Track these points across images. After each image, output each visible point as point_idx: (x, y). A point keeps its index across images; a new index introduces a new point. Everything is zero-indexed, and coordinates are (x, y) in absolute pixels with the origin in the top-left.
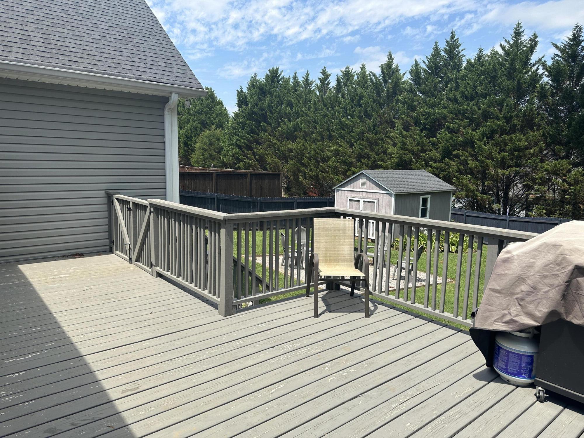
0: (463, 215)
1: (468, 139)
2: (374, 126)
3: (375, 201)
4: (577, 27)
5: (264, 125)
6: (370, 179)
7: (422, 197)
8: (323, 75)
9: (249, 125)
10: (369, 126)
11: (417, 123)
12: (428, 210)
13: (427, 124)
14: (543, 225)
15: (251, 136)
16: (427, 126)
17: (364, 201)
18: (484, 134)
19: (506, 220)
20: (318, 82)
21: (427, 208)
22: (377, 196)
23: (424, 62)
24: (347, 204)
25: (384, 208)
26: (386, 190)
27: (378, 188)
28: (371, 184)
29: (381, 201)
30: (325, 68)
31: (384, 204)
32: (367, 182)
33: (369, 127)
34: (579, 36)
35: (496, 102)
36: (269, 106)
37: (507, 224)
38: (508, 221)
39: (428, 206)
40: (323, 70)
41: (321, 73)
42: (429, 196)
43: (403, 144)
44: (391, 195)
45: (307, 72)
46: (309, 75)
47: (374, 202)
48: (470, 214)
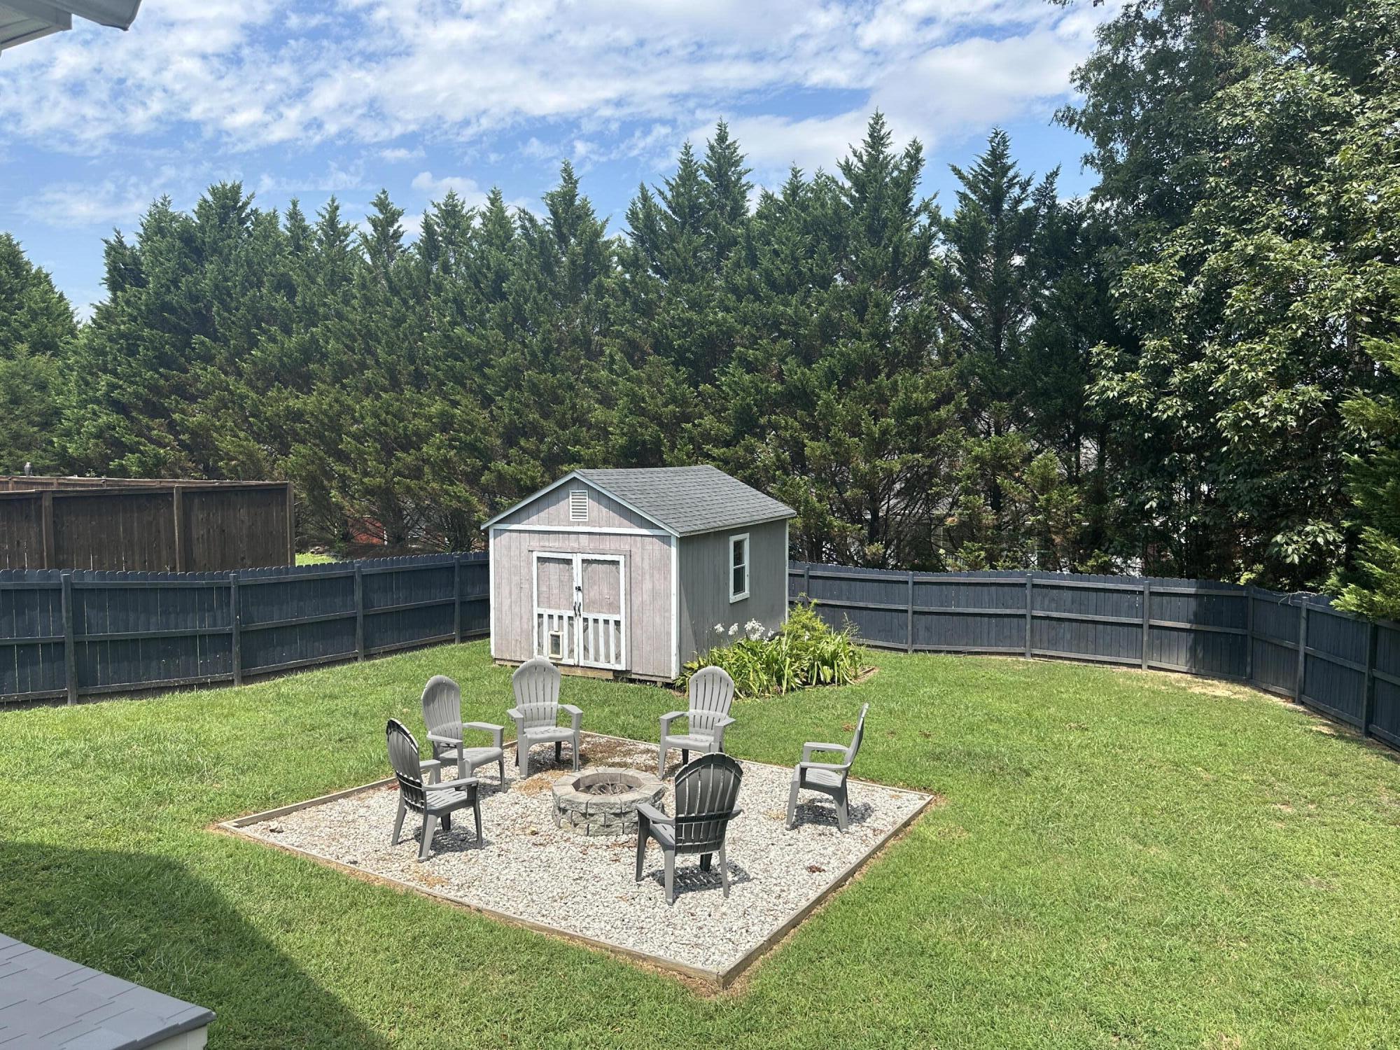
0: (802, 576)
1: (796, 387)
2: (547, 351)
3: (621, 559)
4: (997, 134)
5: (203, 343)
6: (599, 497)
7: (733, 539)
8: (381, 211)
9: (151, 341)
11: (661, 347)
12: (747, 572)
13: (689, 350)
14: (993, 588)
15: (161, 375)
16: (688, 355)
17: (584, 561)
18: (831, 375)
19: (907, 582)
20: (368, 229)
21: (743, 568)
22: (625, 545)
23: (661, 193)
24: (530, 572)
25: (647, 577)
26: (652, 526)
27: (626, 522)
28: (605, 510)
29: (637, 559)
30: (384, 192)
31: (647, 567)
32: (590, 503)
33: (533, 354)
34: (1002, 156)
35: (850, 296)
36: (217, 287)
37: (910, 592)
38: (910, 584)
39: (746, 563)
40: (380, 198)
41: (375, 205)
42: (747, 535)
43: (635, 399)
44: (665, 539)
45: (333, 201)
46: (337, 208)
47: (616, 563)
48: (819, 573)
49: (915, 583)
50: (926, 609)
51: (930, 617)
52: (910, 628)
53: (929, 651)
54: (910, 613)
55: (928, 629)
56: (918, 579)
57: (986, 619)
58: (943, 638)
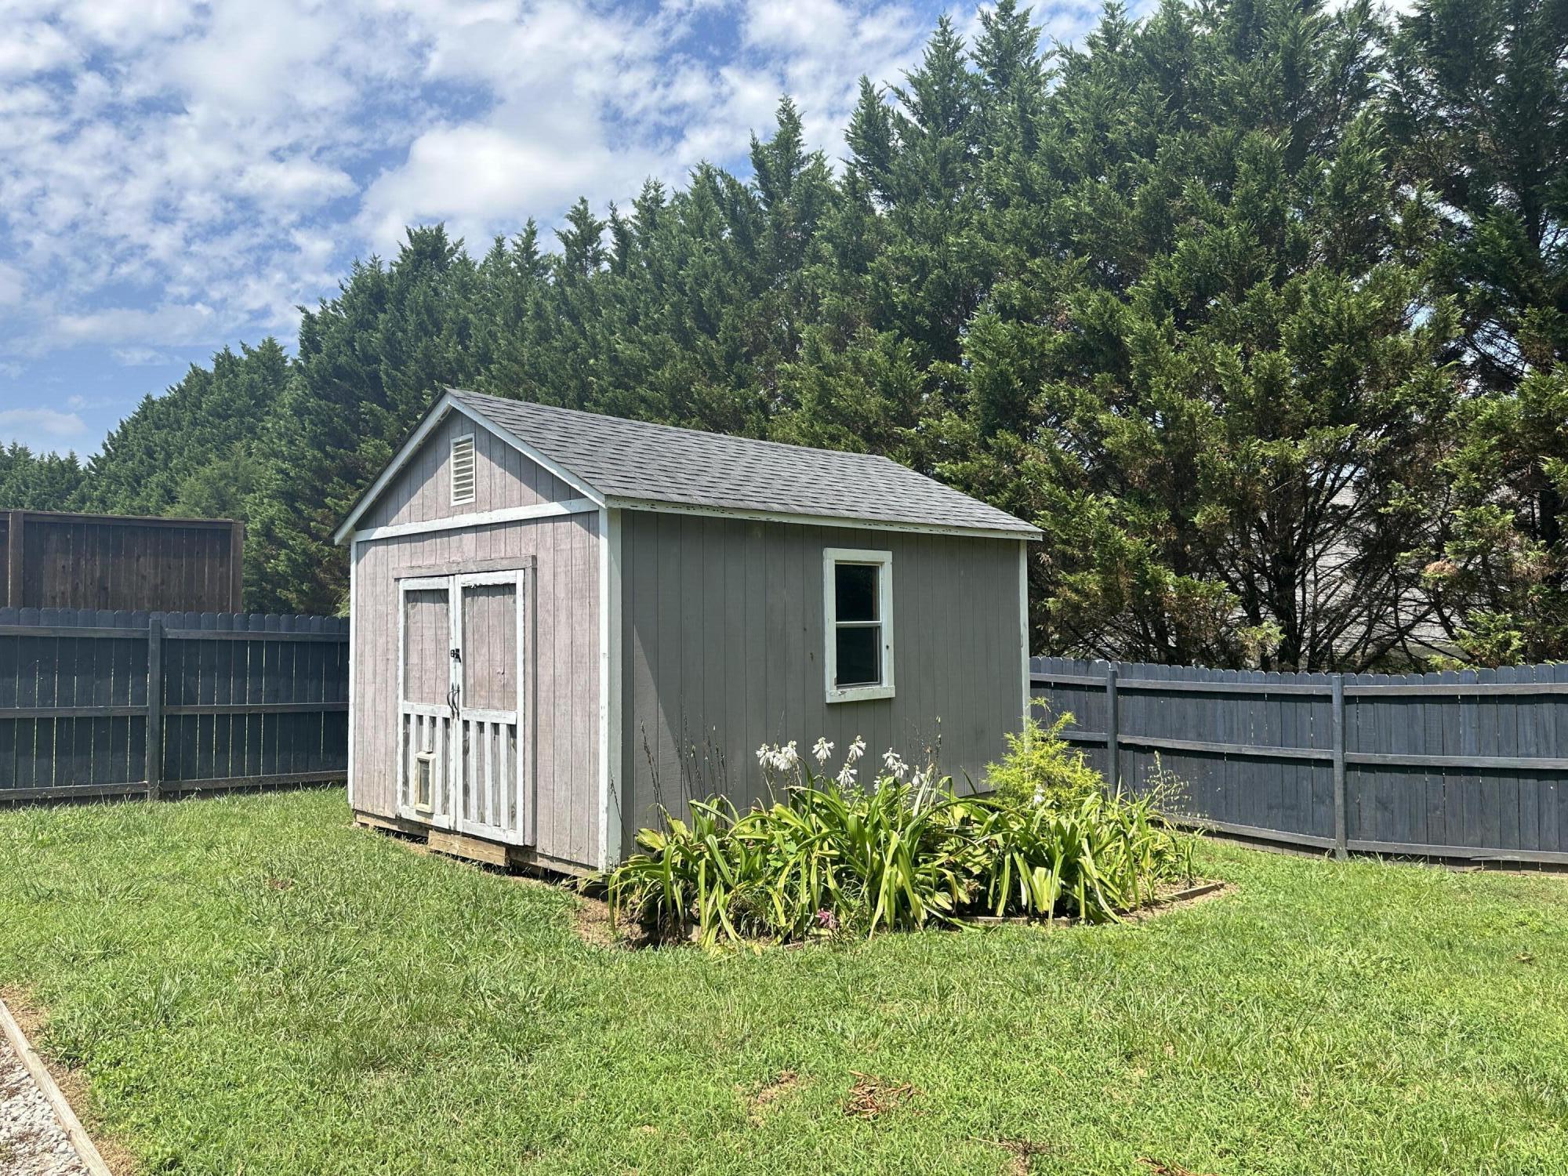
0: (1103, 689)
1: (1091, 330)
3: (517, 578)
5: (371, 412)
6: (494, 447)
7: (833, 556)
8: (578, 226)
9: (318, 414)
10: (711, 359)
12: (887, 637)
13: (919, 311)
14: (1547, 708)
15: (327, 455)
16: (918, 319)
17: (467, 591)
18: (1162, 300)
19: (1328, 699)
20: (560, 250)
21: (878, 628)
22: (521, 543)
23: (900, 94)
24: (396, 624)
25: (563, 617)
26: (559, 490)
27: (529, 492)
28: (498, 471)
29: (545, 574)
30: (583, 201)
31: (561, 593)
32: (481, 462)
35: (1199, 160)
36: (388, 340)
37: (1338, 719)
38: (1337, 701)
39: (885, 617)
40: (578, 210)
41: (571, 218)
42: (884, 557)
44: (588, 518)
45: (530, 224)
46: (533, 233)
47: (509, 588)
48: (1136, 683)
49: (1348, 700)
50: (1377, 759)
51: (1387, 777)
52: (1339, 800)
53: (1387, 856)
54: (1338, 769)
55: (1383, 805)
56: (1352, 690)
57: (1532, 783)
58: (1421, 826)
